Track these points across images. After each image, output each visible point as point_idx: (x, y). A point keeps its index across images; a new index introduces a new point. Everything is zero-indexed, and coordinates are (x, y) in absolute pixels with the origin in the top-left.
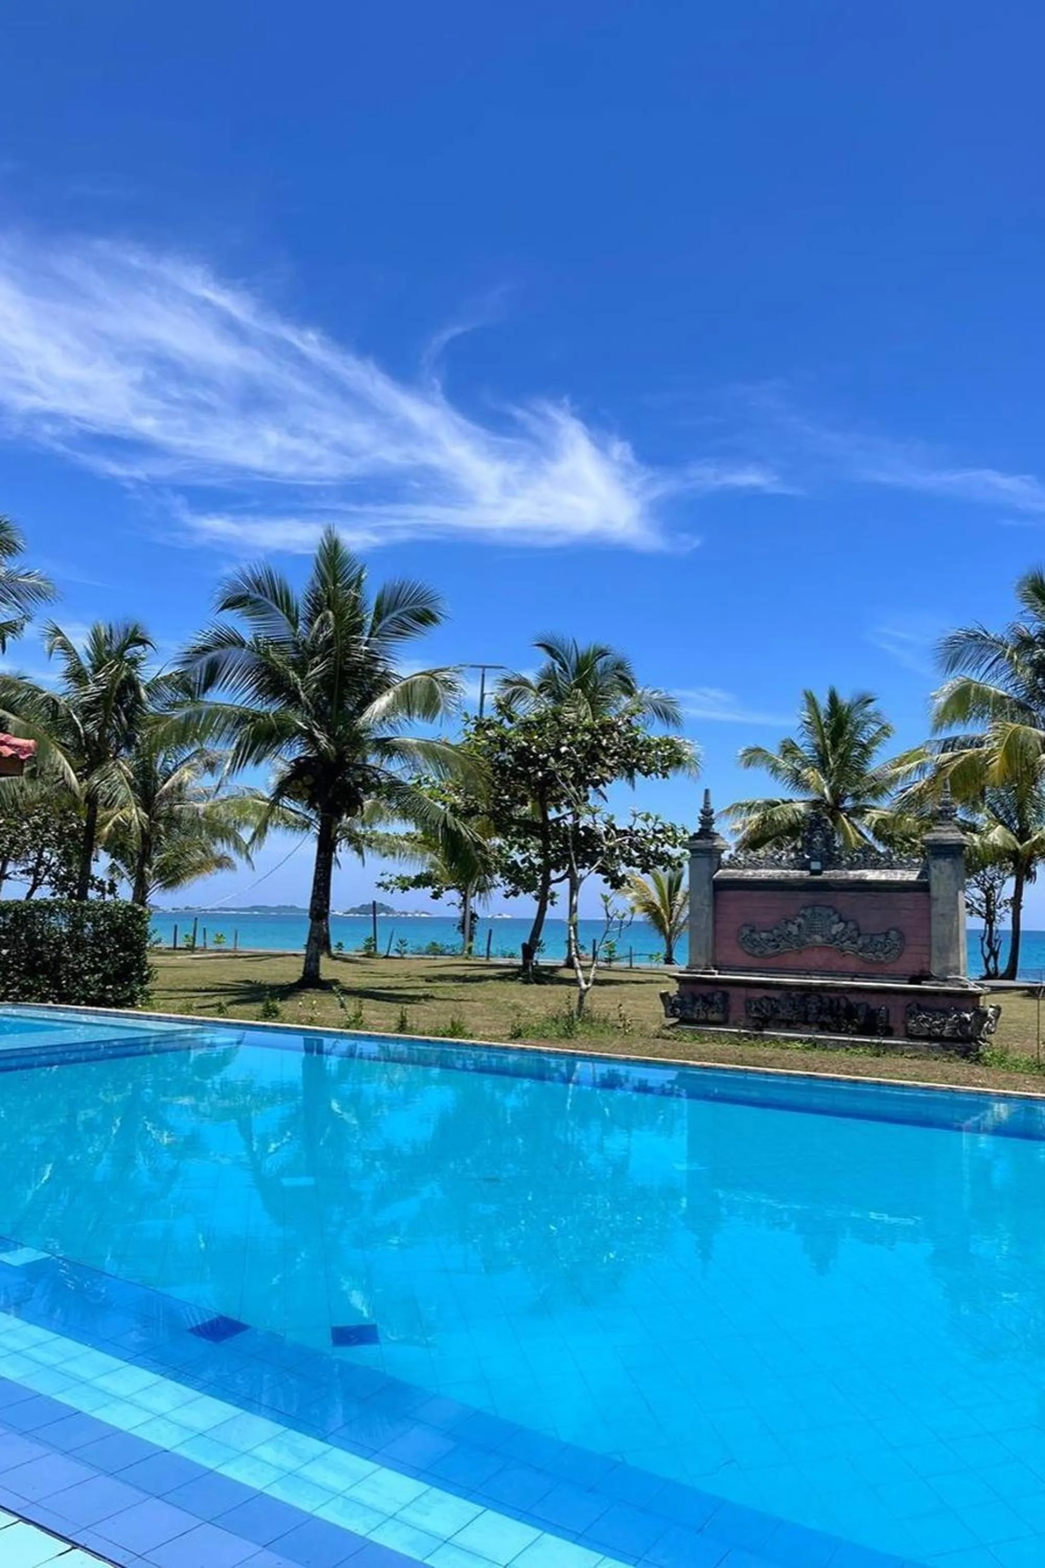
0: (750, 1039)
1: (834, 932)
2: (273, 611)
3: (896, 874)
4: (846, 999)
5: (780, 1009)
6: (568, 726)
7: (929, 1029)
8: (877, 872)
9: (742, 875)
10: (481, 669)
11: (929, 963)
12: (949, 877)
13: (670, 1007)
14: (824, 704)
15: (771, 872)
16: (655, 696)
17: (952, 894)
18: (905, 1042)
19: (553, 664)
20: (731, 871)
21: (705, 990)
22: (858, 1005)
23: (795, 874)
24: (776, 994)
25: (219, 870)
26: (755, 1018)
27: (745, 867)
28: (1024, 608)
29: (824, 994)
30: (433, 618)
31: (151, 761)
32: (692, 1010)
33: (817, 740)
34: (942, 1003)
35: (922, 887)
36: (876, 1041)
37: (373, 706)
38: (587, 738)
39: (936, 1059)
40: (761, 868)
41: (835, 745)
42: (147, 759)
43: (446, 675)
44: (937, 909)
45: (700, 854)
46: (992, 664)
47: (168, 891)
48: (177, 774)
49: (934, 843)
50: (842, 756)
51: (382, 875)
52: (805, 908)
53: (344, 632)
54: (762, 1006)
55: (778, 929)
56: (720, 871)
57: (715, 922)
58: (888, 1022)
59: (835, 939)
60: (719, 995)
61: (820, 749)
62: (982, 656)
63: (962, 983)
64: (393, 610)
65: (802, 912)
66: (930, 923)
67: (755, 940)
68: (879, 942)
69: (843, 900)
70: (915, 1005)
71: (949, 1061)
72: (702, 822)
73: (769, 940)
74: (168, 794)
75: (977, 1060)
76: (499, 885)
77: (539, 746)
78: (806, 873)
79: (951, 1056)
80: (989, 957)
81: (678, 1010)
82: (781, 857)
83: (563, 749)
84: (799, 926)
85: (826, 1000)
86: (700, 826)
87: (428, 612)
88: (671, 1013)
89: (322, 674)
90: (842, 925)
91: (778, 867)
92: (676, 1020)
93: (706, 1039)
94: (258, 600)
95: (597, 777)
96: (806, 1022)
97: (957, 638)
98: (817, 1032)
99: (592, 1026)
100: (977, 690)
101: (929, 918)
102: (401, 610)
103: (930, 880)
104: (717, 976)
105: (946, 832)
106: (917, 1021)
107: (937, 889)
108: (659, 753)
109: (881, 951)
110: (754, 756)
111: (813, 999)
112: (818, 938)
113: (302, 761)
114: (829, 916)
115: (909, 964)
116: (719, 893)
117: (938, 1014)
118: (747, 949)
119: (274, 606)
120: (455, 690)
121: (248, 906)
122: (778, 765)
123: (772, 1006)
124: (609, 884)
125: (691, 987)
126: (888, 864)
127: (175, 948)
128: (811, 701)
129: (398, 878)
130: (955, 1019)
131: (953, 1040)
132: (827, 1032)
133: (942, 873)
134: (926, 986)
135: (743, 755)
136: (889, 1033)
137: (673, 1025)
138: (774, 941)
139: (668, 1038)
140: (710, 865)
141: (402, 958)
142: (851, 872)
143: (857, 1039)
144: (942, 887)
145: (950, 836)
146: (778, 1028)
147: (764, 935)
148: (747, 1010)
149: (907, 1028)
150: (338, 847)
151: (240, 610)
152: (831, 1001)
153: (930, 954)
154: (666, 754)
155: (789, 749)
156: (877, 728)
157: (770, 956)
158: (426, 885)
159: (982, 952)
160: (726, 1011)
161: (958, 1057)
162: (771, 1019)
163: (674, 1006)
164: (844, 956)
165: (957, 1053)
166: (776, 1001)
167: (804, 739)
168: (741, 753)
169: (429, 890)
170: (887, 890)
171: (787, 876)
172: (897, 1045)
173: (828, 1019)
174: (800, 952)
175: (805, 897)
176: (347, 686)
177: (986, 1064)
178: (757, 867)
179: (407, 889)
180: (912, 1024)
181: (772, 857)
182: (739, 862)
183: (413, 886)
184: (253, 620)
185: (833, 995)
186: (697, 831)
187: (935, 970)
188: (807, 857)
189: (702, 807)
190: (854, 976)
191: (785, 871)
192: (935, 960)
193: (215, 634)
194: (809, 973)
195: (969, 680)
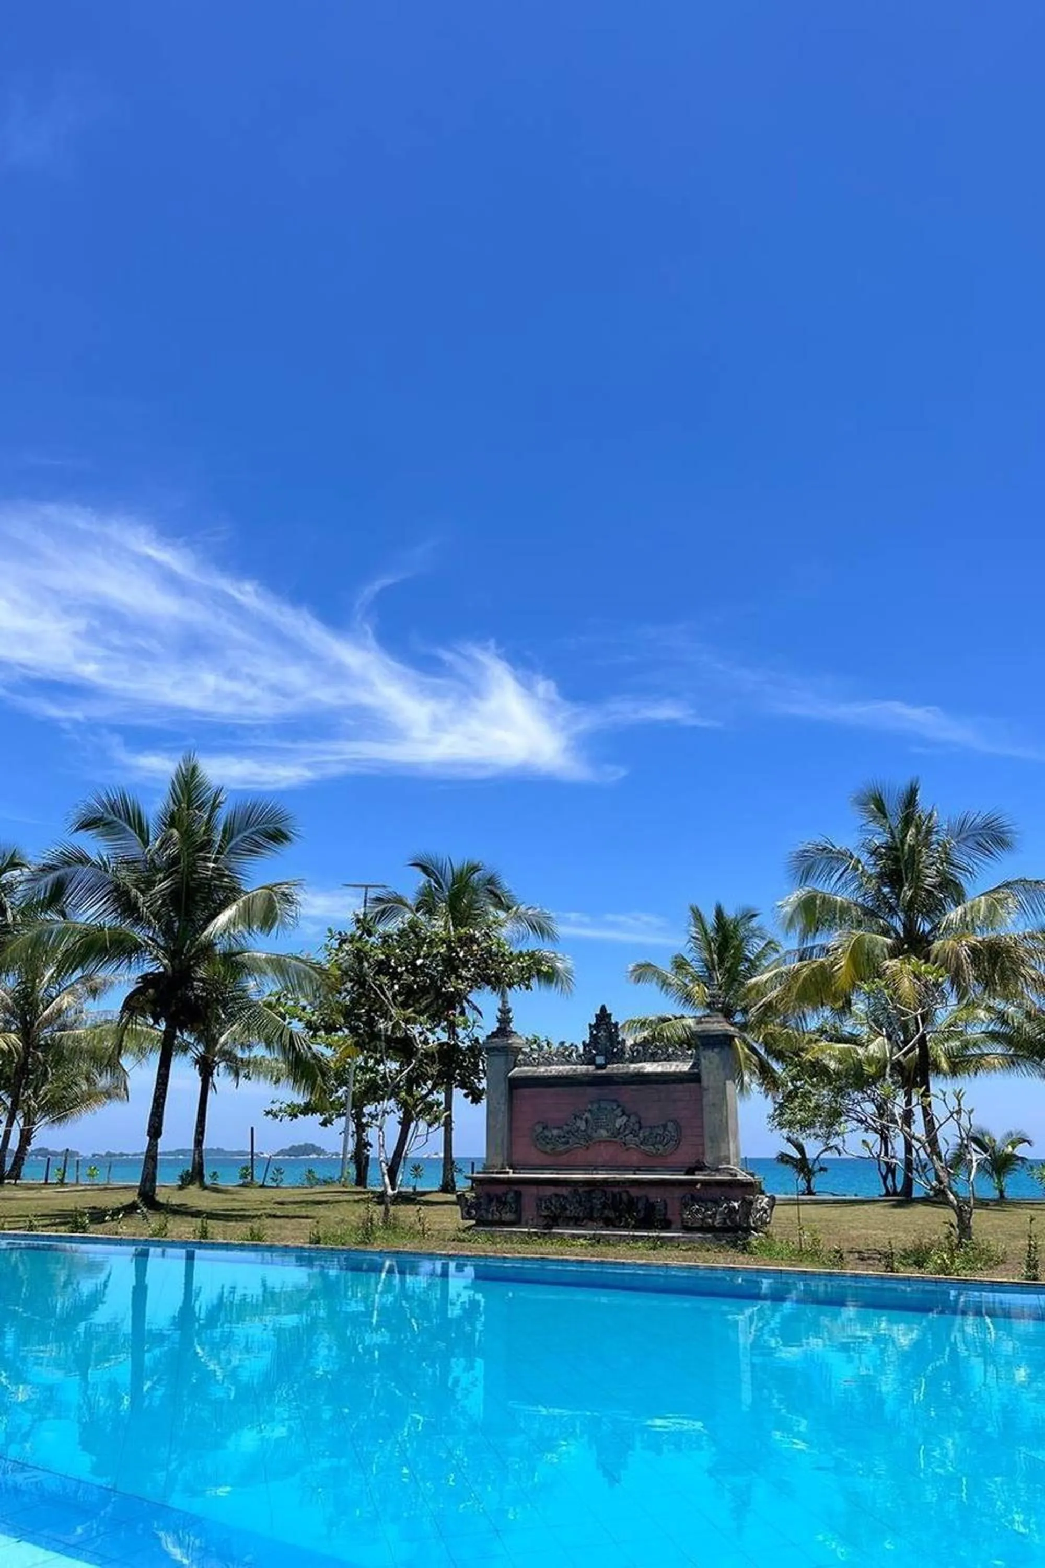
0: (539, 1238)
1: (617, 1126)
2: (124, 830)
3: (671, 1066)
4: (627, 1192)
5: (568, 1206)
6: (425, 939)
7: (702, 1219)
8: (655, 1064)
9: (535, 1072)
10: (364, 889)
11: (703, 1154)
12: (718, 1068)
13: (466, 1209)
14: (710, 919)
15: (561, 1068)
16: (530, 912)
17: (721, 1084)
18: (681, 1234)
19: (429, 881)
20: (526, 1068)
21: (499, 1190)
22: (638, 1198)
23: (582, 1069)
24: (564, 1191)
25: (108, 1102)
26: (545, 1217)
27: (539, 1064)
28: (864, 822)
29: (609, 1190)
30: (286, 838)
31: (33, 988)
32: (487, 1211)
33: (706, 955)
34: (716, 1192)
35: (693, 1078)
36: (654, 1234)
37: (216, 920)
38: (442, 951)
39: (708, 1250)
40: (553, 1065)
41: (722, 960)
42: (29, 985)
43: (284, 888)
44: (708, 1098)
45: (496, 1053)
46: (842, 875)
47: (56, 1126)
48: (58, 999)
49: (702, 1034)
50: (728, 971)
51: (273, 1102)
52: (592, 1102)
53: (190, 851)
54: (552, 1204)
55: (567, 1125)
56: (516, 1069)
57: (511, 1121)
58: (665, 1214)
59: (619, 1134)
60: (512, 1194)
61: (710, 964)
62: (833, 868)
63: (733, 1172)
64: (245, 830)
65: (590, 1107)
66: (702, 1114)
67: (547, 1137)
68: (658, 1134)
69: (627, 1093)
70: (689, 1196)
71: (720, 1252)
72: (499, 1021)
73: (559, 1137)
74: (49, 1021)
75: (745, 1248)
76: (392, 1111)
77: (398, 959)
78: (591, 1068)
79: (722, 1246)
80: (887, 1174)
81: (474, 1212)
82: (571, 1053)
83: (419, 962)
84: (587, 1121)
85: (609, 1195)
86: (498, 1025)
87: (280, 831)
88: (467, 1216)
89: (169, 890)
90: (625, 1118)
91: (568, 1062)
92: (473, 1222)
93: (498, 1240)
94: (113, 822)
95: (452, 990)
96: (592, 1219)
97: (808, 851)
98: (602, 1228)
99: (395, 1232)
100: (824, 900)
101: (702, 1110)
102: (253, 829)
103: (700, 1071)
104: (511, 1175)
105: (713, 1023)
106: (691, 1213)
107: (706, 1080)
108: (519, 964)
109: (660, 1143)
110: (644, 972)
111: (598, 1194)
112: (603, 1132)
113: (149, 977)
114: (614, 1110)
115: (685, 1155)
116: (514, 1091)
117: (709, 1204)
118: (539, 1146)
119: (128, 828)
120: (292, 903)
121: (173, 1149)
122: (668, 981)
123: (560, 1204)
124: (470, 1098)
125: (487, 1188)
126: (665, 1056)
127: (46, 1183)
128: (698, 917)
129: (289, 1106)
130: (726, 1208)
131: (725, 1230)
132: (611, 1227)
133: (710, 1063)
134: (699, 1177)
135: (635, 970)
136: (667, 1226)
137: (469, 1228)
138: (564, 1137)
139: (463, 1241)
140: (506, 1063)
141: (278, 1187)
142: (633, 1066)
143: (636, 1234)
144: (712, 1078)
145: (716, 1026)
146: (567, 1226)
147: (555, 1132)
148: (538, 1207)
149: (683, 1220)
150: (215, 1071)
151: (95, 831)
152: (614, 1196)
153: (703, 1145)
154: (524, 964)
155: (680, 964)
156: (763, 943)
157: (561, 1154)
158: (314, 1111)
159: (879, 1169)
160: (518, 1212)
161: (728, 1247)
162: (560, 1217)
163: (471, 1207)
164: (627, 1150)
165: (728, 1243)
166: (565, 1198)
167: (693, 954)
168: (631, 968)
169: (318, 1118)
170: (665, 1082)
171: (575, 1071)
172: (673, 1237)
173: (612, 1214)
174: (588, 1148)
175: (592, 1091)
176: (195, 902)
177: (751, 1253)
178: (550, 1064)
179: (296, 1116)
180: (687, 1215)
181: (563, 1053)
182: (534, 1059)
183: (301, 1113)
184: (107, 840)
185: (616, 1190)
186: (495, 1030)
187: (708, 1160)
188: (594, 1052)
189: (500, 1006)
190: (637, 1169)
191: (574, 1067)
192: (708, 1152)
193: (62, 853)
194: (596, 1168)
195: (815, 890)
